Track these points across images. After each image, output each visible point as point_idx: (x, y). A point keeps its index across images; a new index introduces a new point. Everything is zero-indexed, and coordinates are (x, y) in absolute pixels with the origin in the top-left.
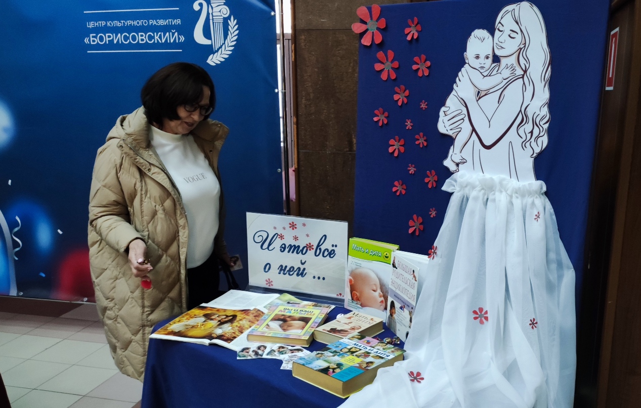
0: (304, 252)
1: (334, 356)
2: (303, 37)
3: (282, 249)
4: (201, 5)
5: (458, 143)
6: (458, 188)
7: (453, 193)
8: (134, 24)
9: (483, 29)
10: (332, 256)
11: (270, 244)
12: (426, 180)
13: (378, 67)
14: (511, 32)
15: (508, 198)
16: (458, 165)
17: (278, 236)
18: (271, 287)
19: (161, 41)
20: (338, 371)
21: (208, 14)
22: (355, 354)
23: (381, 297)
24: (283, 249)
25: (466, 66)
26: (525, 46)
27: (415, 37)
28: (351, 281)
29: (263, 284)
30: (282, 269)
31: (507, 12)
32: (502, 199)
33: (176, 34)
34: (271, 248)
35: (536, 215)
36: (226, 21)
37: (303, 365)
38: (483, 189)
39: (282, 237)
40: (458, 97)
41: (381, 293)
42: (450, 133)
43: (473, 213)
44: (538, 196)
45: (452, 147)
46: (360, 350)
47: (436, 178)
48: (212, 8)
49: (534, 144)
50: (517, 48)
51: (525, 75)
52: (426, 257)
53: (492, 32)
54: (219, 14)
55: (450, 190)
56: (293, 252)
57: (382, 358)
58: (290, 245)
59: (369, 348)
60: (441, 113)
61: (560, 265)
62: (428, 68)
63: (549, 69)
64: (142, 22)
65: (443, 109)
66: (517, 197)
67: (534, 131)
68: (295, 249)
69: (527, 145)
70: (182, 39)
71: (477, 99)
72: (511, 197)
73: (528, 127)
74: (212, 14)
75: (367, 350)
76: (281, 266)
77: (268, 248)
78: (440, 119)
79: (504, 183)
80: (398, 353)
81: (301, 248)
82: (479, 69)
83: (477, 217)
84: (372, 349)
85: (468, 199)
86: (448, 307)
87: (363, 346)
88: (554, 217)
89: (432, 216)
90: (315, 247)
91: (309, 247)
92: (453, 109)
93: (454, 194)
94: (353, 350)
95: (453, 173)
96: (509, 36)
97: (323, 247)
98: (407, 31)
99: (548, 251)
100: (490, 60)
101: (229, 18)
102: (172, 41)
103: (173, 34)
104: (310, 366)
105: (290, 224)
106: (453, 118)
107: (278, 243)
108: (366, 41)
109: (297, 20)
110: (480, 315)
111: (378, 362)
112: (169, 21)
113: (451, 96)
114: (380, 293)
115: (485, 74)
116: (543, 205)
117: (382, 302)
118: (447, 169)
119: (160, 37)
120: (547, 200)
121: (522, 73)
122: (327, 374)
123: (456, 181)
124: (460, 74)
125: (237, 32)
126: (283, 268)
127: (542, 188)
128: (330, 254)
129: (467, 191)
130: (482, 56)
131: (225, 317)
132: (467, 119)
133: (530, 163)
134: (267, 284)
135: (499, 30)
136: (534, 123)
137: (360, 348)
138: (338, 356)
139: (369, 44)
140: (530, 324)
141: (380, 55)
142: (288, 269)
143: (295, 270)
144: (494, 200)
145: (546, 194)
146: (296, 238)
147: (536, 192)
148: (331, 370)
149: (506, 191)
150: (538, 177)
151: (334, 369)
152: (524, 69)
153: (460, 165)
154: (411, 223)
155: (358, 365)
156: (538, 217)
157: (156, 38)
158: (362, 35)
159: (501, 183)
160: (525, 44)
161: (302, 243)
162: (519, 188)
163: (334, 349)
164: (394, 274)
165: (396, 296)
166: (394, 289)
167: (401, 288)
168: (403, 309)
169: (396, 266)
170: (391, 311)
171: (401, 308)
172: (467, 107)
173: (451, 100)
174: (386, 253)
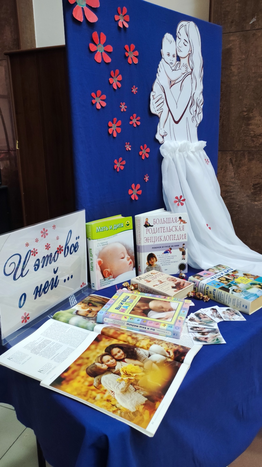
0: (56, 259)
5: (162, 121)
6: (168, 154)
9: (171, 34)
11: (23, 269)
12: (141, 153)
14: (185, 41)
16: (163, 137)
17: (32, 253)
23: (129, 260)
24: (37, 267)
25: (163, 60)
26: (191, 53)
28: (99, 263)
31: (182, 26)
34: (25, 272)
39: (35, 252)
40: (160, 84)
42: (157, 113)
45: (159, 124)
47: (148, 150)
49: (197, 119)
50: (188, 53)
56: (47, 264)
58: (44, 257)
60: (151, 97)
62: (136, 57)
65: (152, 93)
67: (197, 110)
68: (48, 259)
69: (194, 119)
71: (170, 86)
73: (194, 107)
76: (37, 288)
77: (21, 275)
78: (151, 102)
81: (53, 256)
82: (170, 64)
89: (146, 181)
90: (63, 248)
91: (59, 251)
92: (157, 94)
95: (161, 144)
96: (184, 43)
97: (70, 244)
100: (175, 58)
105: (42, 232)
106: (158, 101)
113: (156, 83)
114: (127, 258)
115: (173, 68)
117: (130, 263)
118: (158, 141)
121: (191, 71)
124: (159, 66)
126: (39, 290)
128: (75, 248)
130: (171, 55)
132: (165, 102)
133: (196, 131)
134: (23, 321)
135: (179, 37)
136: (197, 105)
142: (43, 287)
143: (49, 284)
146: (48, 246)
152: (191, 68)
153: (164, 137)
156: (208, 162)
160: (191, 51)
161: (53, 250)
164: (148, 232)
165: (155, 248)
166: (152, 243)
167: (162, 238)
168: (168, 252)
169: (151, 225)
170: (150, 262)
171: (166, 252)
172: (164, 93)
173: (156, 87)
174: (127, 222)
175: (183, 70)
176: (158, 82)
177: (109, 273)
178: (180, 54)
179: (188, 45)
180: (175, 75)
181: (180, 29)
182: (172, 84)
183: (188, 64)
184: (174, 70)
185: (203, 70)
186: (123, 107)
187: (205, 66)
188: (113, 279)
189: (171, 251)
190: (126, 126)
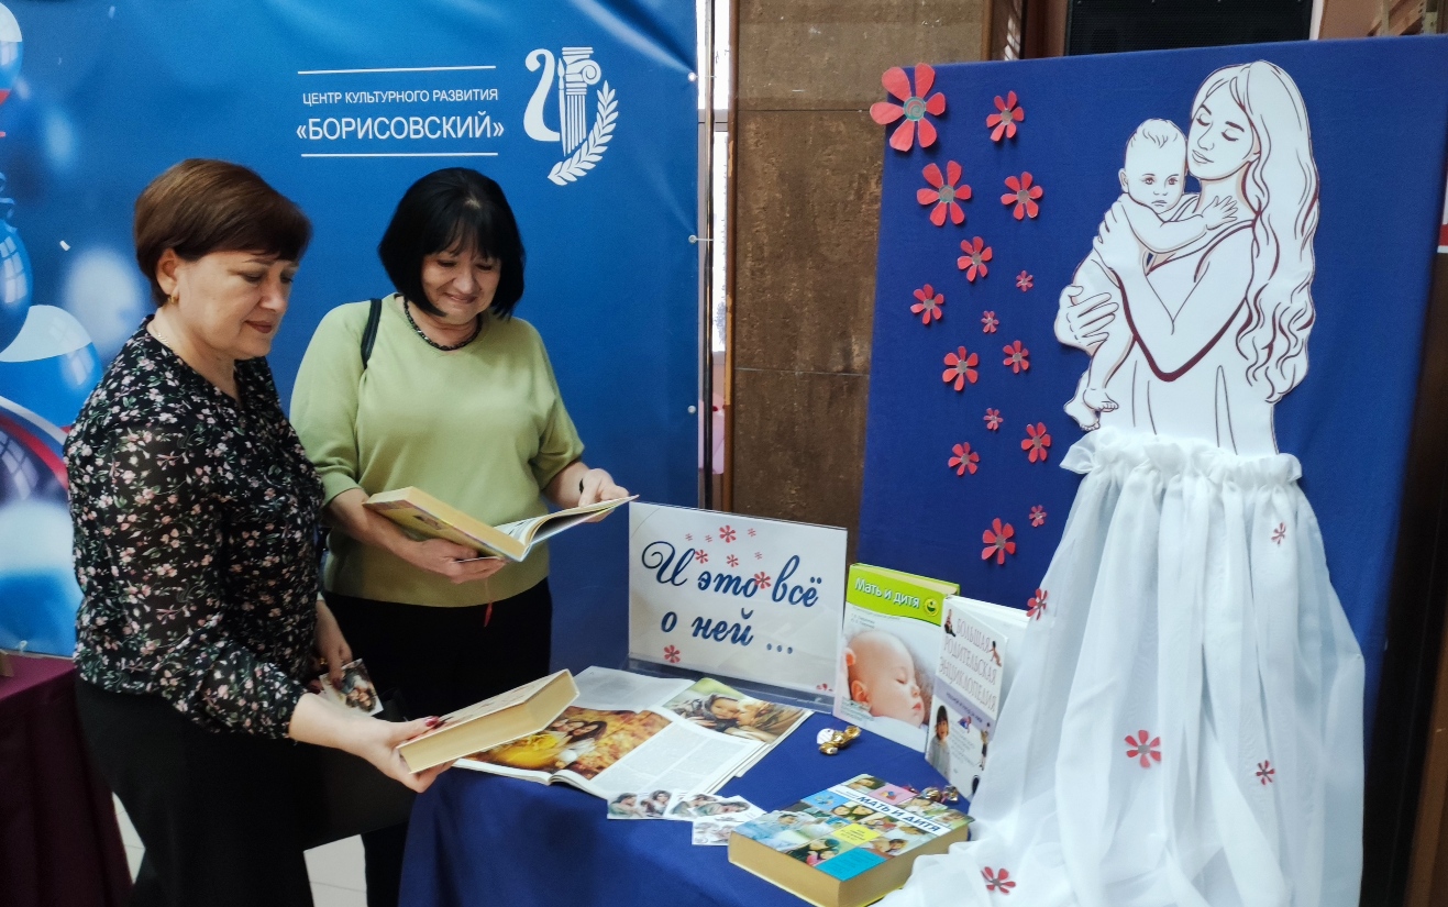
0: (749, 592)
1: (818, 822)
2: (752, 126)
3: (703, 584)
4: (542, 59)
5: (1100, 365)
6: (1096, 465)
7: (1084, 475)
8: (401, 99)
9: (1165, 118)
10: (809, 602)
11: (676, 573)
12: (1025, 444)
13: (924, 196)
14: (1228, 126)
15: (1213, 490)
16: (1097, 413)
17: (696, 556)
18: (676, 664)
19: (456, 132)
20: (828, 855)
21: (556, 77)
22: (863, 821)
23: (915, 695)
24: (704, 582)
25: (1124, 198)
26: (1259, 158)
27: (1010, 134)
28: (849, 659)
29: (659, 657)
30: (701, 626)
31: (1220, 84)
32: (1197, 491)
33: (487, 119)
34: (678, 579)
35: (1276, 531)
36: (592, 94)
37: (754, 839)
38: (1153, 468)
39: (702, 557)
40: (1103, 266)
41: (917, 688)
42: (1083, 344)
43: (1129, 520)
44: (1281, 489)
45: (1086, 375)
46: (875, 812)
47: (1047, 440)
48: (565, 65)
49: (1274, 373)
50: (1241, 162)
51: (1259, 221)
52: (1022, 613)
53: (1184, 125)
54: (579, 78)
55: (1078, 468)
56: (725, 591)
57: (924, 832)
58: (720, 575)
59: (894, 809)
60: (1064, 300)
61: (1329, 645)
62: (1038, 201)
63: (1315, 208)
64: (418, 94)
65: (1068, 291)
66: (1232, 489)
67: (1275, 344)
68: (729, 583)
69: (1260, 373)
70: (500, 130)
71: (1147, 270)
72: (1219, 487)
73: (1263, 335)
74: (564, 78)
75: (889, 813)
76: (700, 620)
77: (672, 580)
78: (1061, 313)
79: (1204, 456)
80: (957, 823)
81: (743, 583)
82: (1153, 206)
83: (1138, 532)
84: (901, 811)
85: (1118, 490)
86: (1070, 727)
87: (879, 803)
88: (1318, 536)
89: (1035, 524)
90: (773, 582)
91: (759, 581)
92: (1090, 290)
93: (1089, 477)
94: (859, 811)
95: (1086, 432)
96: (1224, 135)
97: (791, 583)
98: (991, 121)
99: (1301, 611)
100: (1179, 186)
101: (599, 86)
102: (478, 134)
103: (481, 120)
104: (769, 842)
105: (722, 530)
106: (1090, 310)
107: (693, 570)
108: (901, 141)
109: (740, 91)
110: (1141, 747)
111: (914, 841)
112: (474, 93)
113: (1088, 262)
114: (913, 688)
116: (1292, 510)
117: (917, 706)
118: (1073, 422)
119: (454, 126)
120: (1302, 497)
121: (1253, 216)
122: (805, 861)
123: (1092, 449)
124: (1108, 215)
125: (616, 115)
126: (703, 625)
127: (1290, 471)
128: (805, 597)
129: (1117, 470)
130: (1161, 177)
131: (581, 724)
132: (1121, 314)
133: (1265, 415)
134: (667, 657)
135: (1200, 121)
136: (1277, 327)
137: (874, 808)
138: (828, 822)
139: (906, 149)
140: (1258, 774)
141: (931, 170)
142: (713, 626)
143: (729, 629)
144: (1180, 494)
145: (1301, 483)
146: (733, 561)
147: (1277, 479)
148: (814, 854)
149: (1208, 475)
150: (1282, 446)
151: (820, 852)
152: (1256, 208)
153: (1103, 414)
154: (987, 536)
155: (871, 846)
156: (1282, 535)
157: (445, 127)
158: (891, 128)
159: (1196, 457)
160: (1260, 152)
161: (745, 572)
162: (1239, 470)
163: (818, 808)
168: (966, 724)
169: (953, 630)
170: (939, 729)
171: (963, 723)
172: (1122, 288)
173: (1087, 272)
174: (929, 601)
175: (1215, 216)
176: (1098, 260)
177: (863, 693)
181: (1207, 97)
184: (1169, 221)
185: (1321, 208)
186: (990, 322)
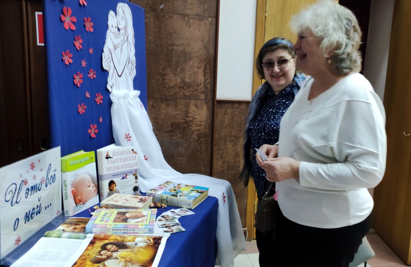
12: (96, 100)
14: (122, 17)
16: (112, 87)
25: (109, 30)
28: (73, 192)
30: (27, 217)
39: (26, 182)
41: (94, 185)
42: (107, 69)
45: (108, 77)
47: (101, 97)
49: (132, 74)
50: (124, 26)
51: (127, 40)
56: (34, 193)
60: (103, 57)
62: (92, 27)
67: (132, 68)
71: (114, 50)
73: (130, 65)
76: (26, 214)
77: (16, 201)
78: (103, 60)
82: (114, 33)
90: (45, 179)
91: (42, 181)
92: (106, 54)
95: (111, 93)
96: (122, 19)
97: (49, 176)
100: (117, 29)
105: (31, 165)
106: (107, 60)
113: (105, 46)
115: (116, 36)
117: (95, 190)
124: (107, 34)
130: (114, 26)
132: (112, 61)
133: (132, 83)
134: (16, 243)
135: (118, 14)
136: (132, 64)
142: (31, 213)
146: (35, 178)
152: (127, 37)
154: (89, 131)
156: (142, 106)
164: (109, 163)
165: (114, 175)
166: (112, 172)
167: (120, 167)
168: (125, 178)
169: (111, 157)
170: (111, 188)
171: (123, 178)
172: (111, 54)
173: (105, 49)
174: (91, 156)
175: (122, 38)
176: (107, 46)
177: (79, 200)
178: (119, 27)
179: (124, 20)
180: (117, 41)
181: (119, 8)
182: (115, 47)
183: (125, 34)
184: (116, 38)
185: (135, 38)
186: (84, 63)
187: (136, 36)
188: (83, 205)
189: (127, 177)
190: (85, 79)
